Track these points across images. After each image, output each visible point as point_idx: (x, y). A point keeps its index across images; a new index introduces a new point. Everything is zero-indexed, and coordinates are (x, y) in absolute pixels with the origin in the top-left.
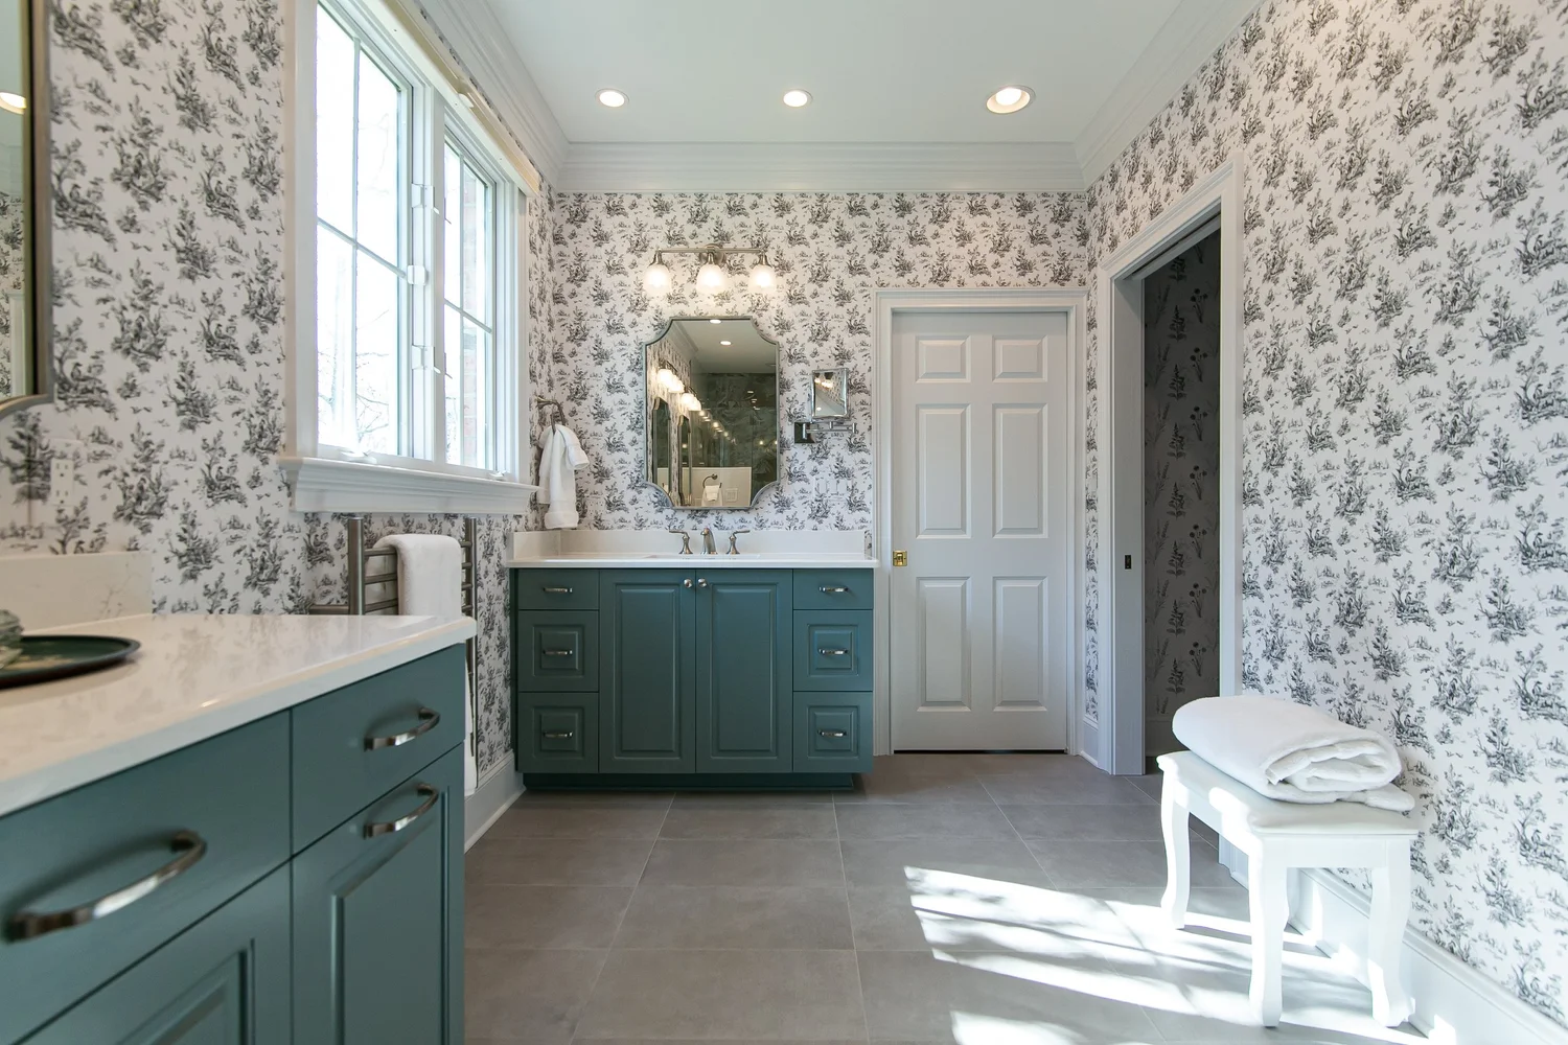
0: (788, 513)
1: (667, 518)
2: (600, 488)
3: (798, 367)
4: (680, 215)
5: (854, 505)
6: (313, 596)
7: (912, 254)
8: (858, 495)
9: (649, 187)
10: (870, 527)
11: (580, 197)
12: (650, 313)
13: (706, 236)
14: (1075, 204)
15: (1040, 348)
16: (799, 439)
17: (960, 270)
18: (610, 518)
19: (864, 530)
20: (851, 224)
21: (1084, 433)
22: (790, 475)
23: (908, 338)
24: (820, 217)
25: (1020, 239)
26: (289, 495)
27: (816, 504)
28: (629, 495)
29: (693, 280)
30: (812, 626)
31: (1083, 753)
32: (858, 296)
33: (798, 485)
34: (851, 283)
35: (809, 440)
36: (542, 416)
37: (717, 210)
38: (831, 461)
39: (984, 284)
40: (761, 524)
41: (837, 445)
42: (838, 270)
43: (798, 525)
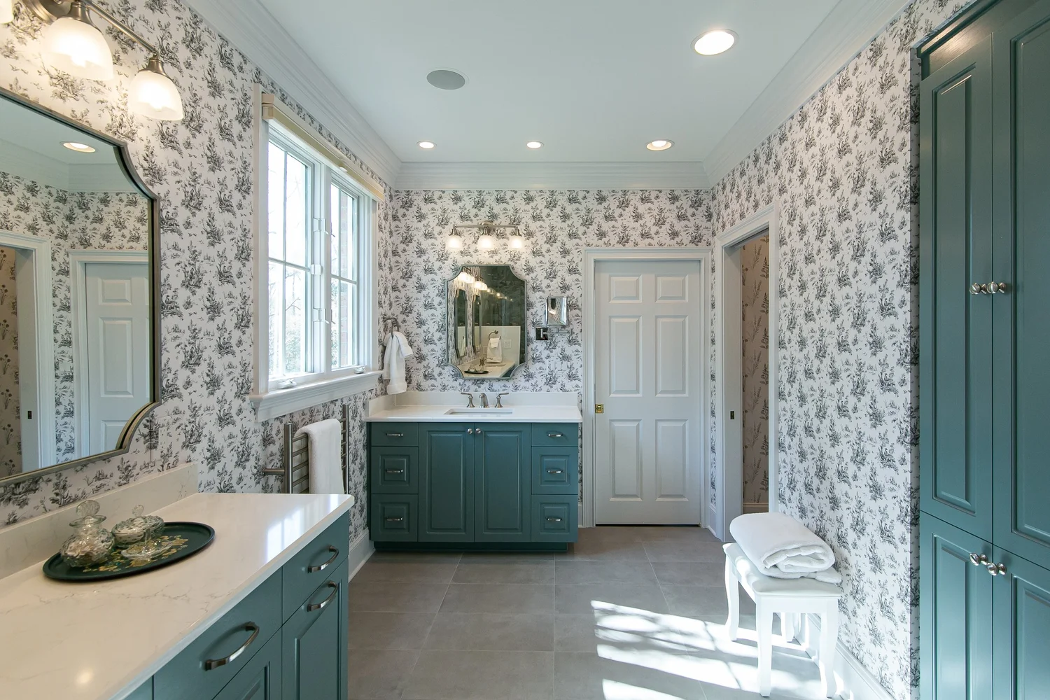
0: (532, 381)
1: (460, 385)
2: (420, 366)
3: (538, 294)
4: (468, 203)
5: (572, 377)
6: (266, 464)
7: (606, 226)
8: (574, 371)
9: (450, 187)
10: (581, 390)
11: (408, 193)
12: (450, 262)
13: (483, 215)
14: (704, 196)
15: (684, 282)
16: (538, 338)
17: (635, 235)
18: (426, 384)
19: (578, 392)
20: (570, 209)
21: (710, 334)
22: (533, 359)
23: (604, 276)
24: (551, 205)
25: (671, 218)
26: (255, 414)
27: (549, 376)
28: (437, 370)
29: (475, 242)
30: (542, 456)
31: (709, 527)
32: (574, 252)
33: (538, 365)
34: (570, 244)
35: (546, 338)
36: (386, 326)
37: (490, 200)
38: (558, 350)
39: (650, 244)
40: (516, 388)
41: (561, 341)
42: (562, 236)
43: (538, 389)
